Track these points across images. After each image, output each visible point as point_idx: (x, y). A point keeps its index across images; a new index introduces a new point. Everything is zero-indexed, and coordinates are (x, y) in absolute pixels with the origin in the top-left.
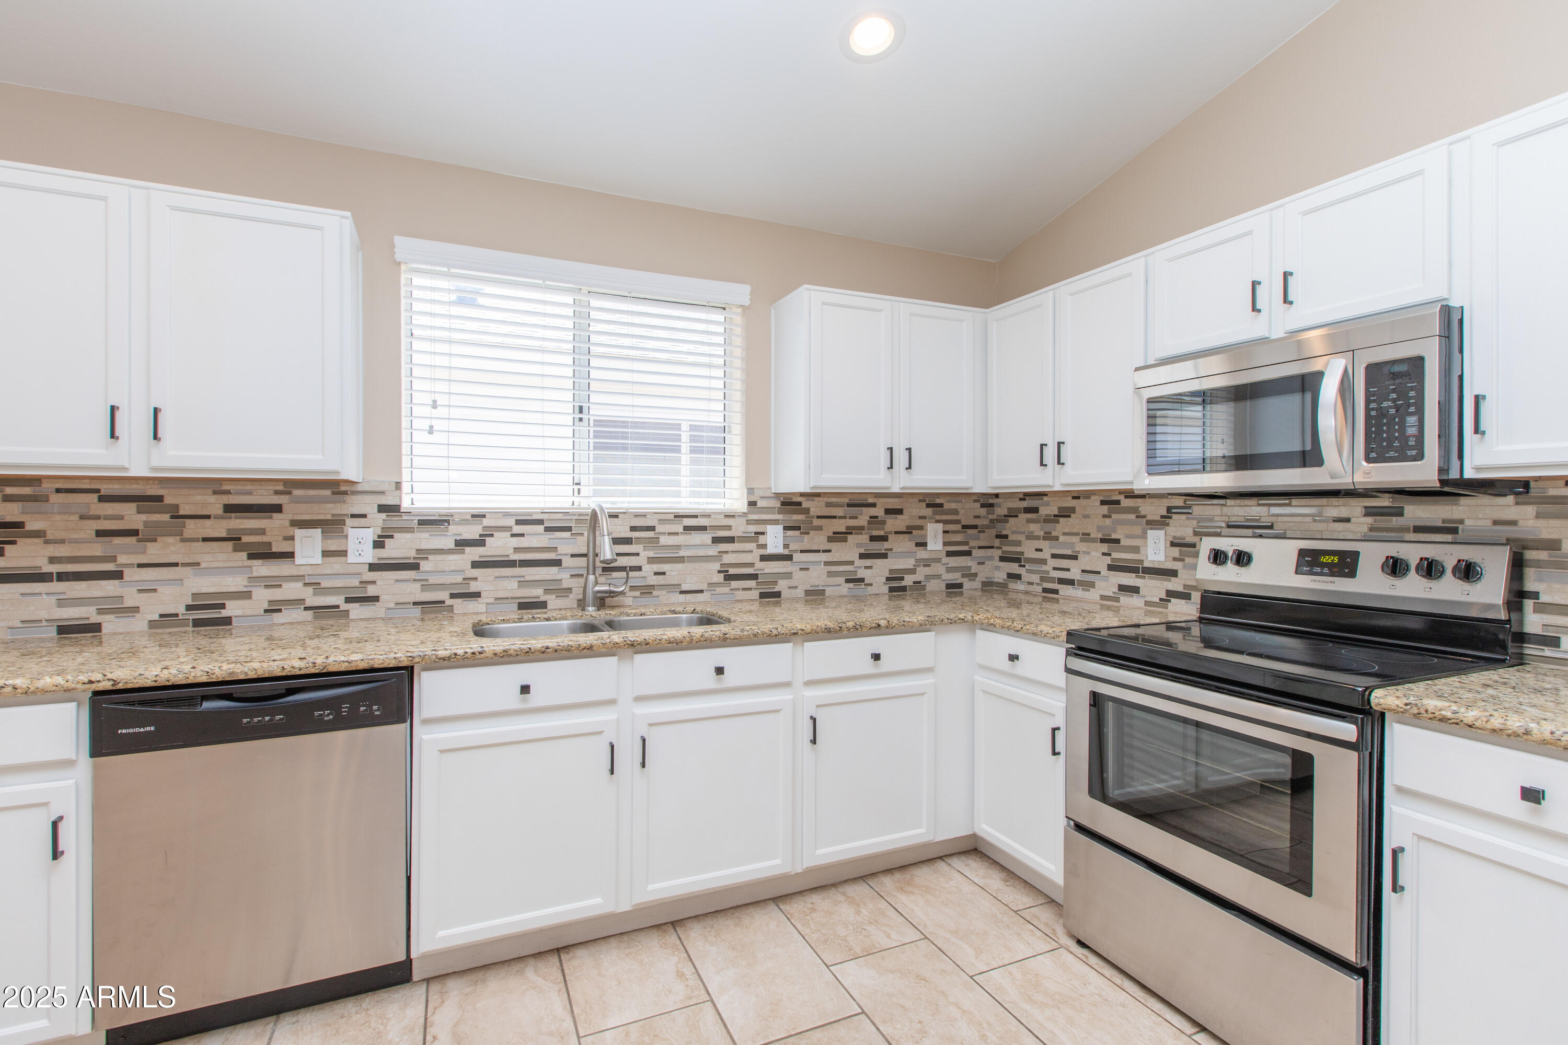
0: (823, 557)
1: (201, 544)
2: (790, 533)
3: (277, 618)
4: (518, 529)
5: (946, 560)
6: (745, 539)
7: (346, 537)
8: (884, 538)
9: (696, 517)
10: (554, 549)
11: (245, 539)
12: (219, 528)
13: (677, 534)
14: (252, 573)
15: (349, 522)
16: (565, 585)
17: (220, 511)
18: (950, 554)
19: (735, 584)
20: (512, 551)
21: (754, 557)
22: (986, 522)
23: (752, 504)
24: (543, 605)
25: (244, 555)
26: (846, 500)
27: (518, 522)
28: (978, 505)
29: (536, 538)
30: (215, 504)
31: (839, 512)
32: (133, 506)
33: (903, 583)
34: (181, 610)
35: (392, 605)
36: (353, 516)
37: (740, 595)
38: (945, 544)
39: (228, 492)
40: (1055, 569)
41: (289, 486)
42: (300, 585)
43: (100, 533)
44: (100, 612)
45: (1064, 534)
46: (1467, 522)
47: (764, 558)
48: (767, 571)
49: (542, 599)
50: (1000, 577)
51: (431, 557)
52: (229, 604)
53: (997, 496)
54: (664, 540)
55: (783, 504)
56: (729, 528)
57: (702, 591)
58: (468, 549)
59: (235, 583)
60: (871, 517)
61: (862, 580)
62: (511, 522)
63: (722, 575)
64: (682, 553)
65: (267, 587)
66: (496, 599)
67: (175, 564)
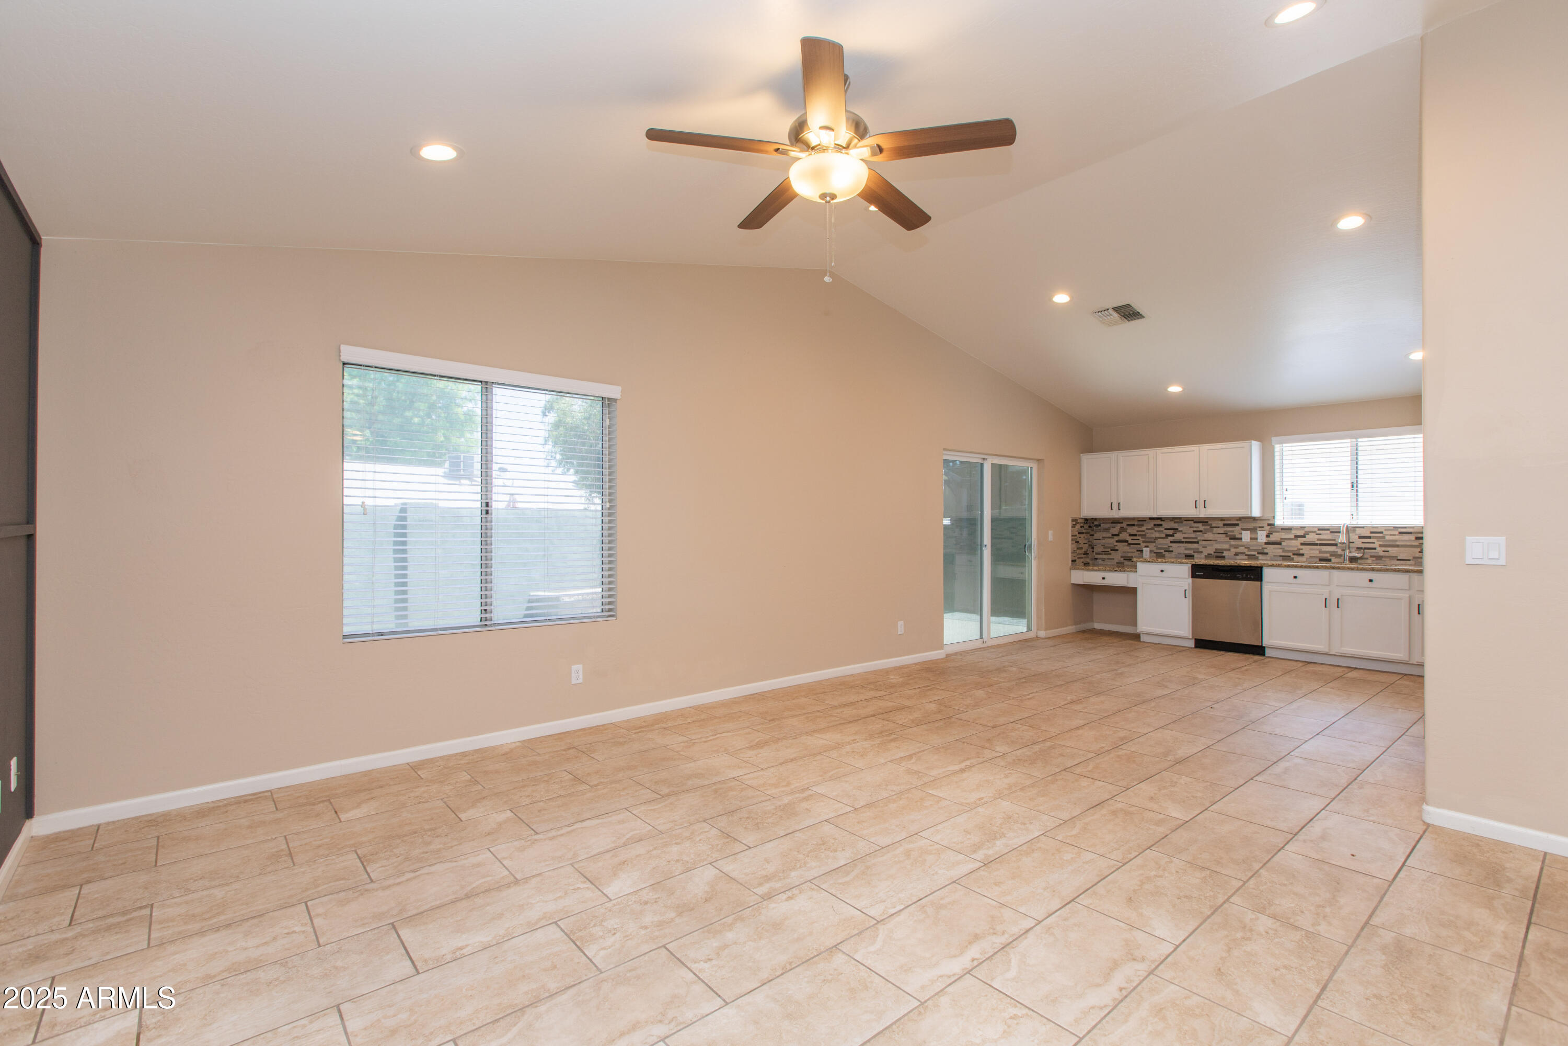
1: (1218, 535)
3: (1237, 557)
4: (1318, 532)
7: (1257, 534)
10: (1334, 540)
11: (1229, 534)
12: (1221, 530)
13: (1395, 535)
14: (1230, 543)
15: (1258, 529)
16: (1339, 553)
17: (1222, 525)
20: (1316, 540)
24: (1329, 560)
25: (1228, 538)
27: (1319, 530)
29: (1326, 535)
32: (1201, 524)
34: (1212, 553)
35: (1272, 556)
36: (1260, 527)
39: (1224, 520)
41: (1240, 519)
42: (1244, 548)
43: (1194, 531)
44: (1194, 552)
49: (1330, 558)
51: (1286, 541)
52: (1225, 552)
57: (1409, 560)
58: (1299, 539)
59: (1226, 546)
62: (1316, 529)
64: (1398, 543)
65: (1235, 548)
66: (1310, 557)
67: (1211, 540)
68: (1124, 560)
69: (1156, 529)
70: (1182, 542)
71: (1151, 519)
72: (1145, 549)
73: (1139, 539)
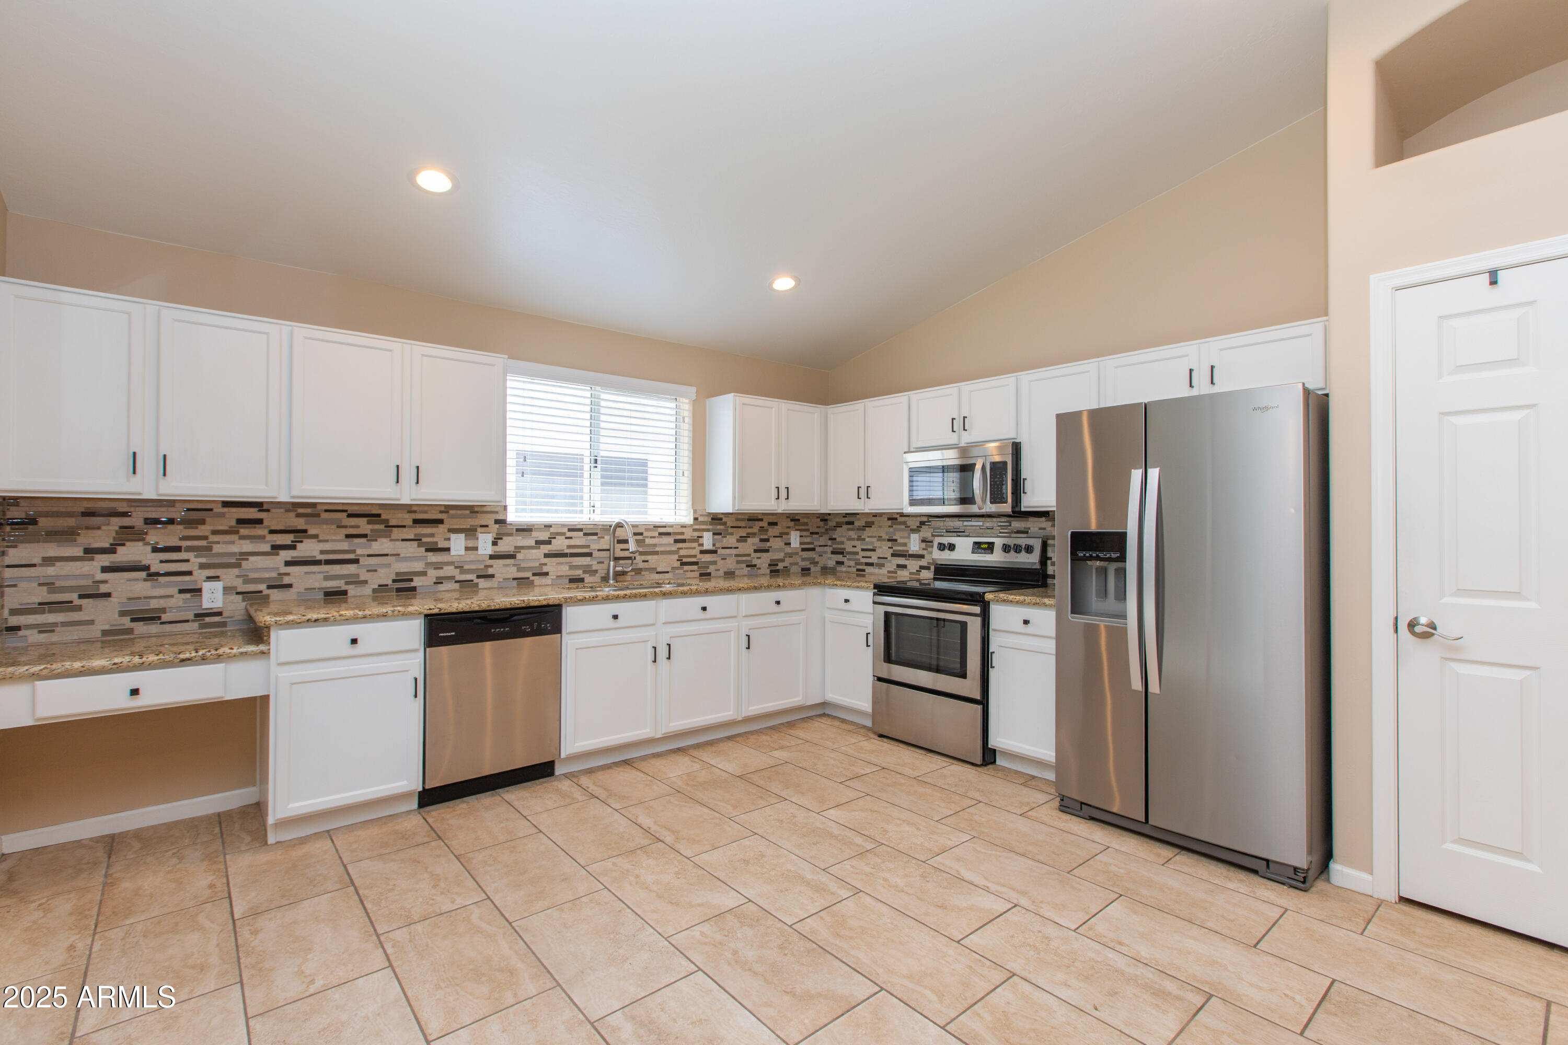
0: (734, 551)
1: (401, 542)
2: (716, 537)
3: (441, 587)
4: (569, 534)
5: (801, 553)
6: (692, 541)
7: (478, 539)
8: (767, 540)
9: (665, 527)
10: (588, 547)
11: (424, 540)
12: (409, 533)
13: (654, 537)
14: (427, 560)
15: (479, 530)
16: (594, 568)
17: (411, 523)
18: (803, 550)
19: (686, 568)
20: (566, 547)
21: (696, 552)
22: (823, 530)
23: (696, 519)
24: (582, 580)
25: (423, 549)
26: (747, 517)
27: (570, 530)
28: (819, 520)
29: (579, 540)
30: (408, 519)
31: (743, 524)
32: (365, 520)
33: (778, 568)
34: (390, 582)
35: (501, 580)
36: (482, 526)
37: (689, 574)
38: (801, 544)
39: (415, 512)
40: (863, 557)
41: (447, 509)
42: (453, 567)
43: (348, 536)
44: (347, 583)
45: (869, 537)
46: (1031, 529)
47: (702, 552)
48: (703, 560)
49: (582, 577)
50: (831, 563)
51: (522, 551)
52: (415, 579)
53: (829, 514)
54: (648, 541)
55: (713, 519)
56: (683, 534)
58: (542, 546)
59: (418, 566)
60: (760, 527)
61: (755, 566)
62: (565, 530)
63: (679, 562)
64: (657, 549)
65: (435, 569)
66: (557, 576)
67: (387, 555)
68: (133, 620)
69: (244, 531)
70: (318, 563)
71: (227, 504)
72: (207, 587)
73: (188, 561)
